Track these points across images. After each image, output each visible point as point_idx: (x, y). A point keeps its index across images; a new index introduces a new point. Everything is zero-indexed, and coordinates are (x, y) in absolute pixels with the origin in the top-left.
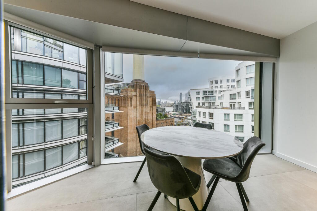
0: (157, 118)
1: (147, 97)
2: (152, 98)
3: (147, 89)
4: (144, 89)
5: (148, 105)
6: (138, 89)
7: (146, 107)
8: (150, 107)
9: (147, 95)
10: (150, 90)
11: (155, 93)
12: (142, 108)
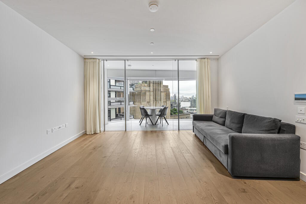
0: (171, 113)
1: (161, 92)
2: (165, 93)
3: (160, 84)
4: (157, 84)
5: (162, 100)
6: (151, 84)
7: (160, 102)
8: (164, 102)
9: (160, 90)
10: (163, 84)
11: (169, 88)
12: (155, 103)
